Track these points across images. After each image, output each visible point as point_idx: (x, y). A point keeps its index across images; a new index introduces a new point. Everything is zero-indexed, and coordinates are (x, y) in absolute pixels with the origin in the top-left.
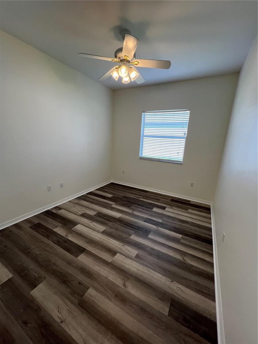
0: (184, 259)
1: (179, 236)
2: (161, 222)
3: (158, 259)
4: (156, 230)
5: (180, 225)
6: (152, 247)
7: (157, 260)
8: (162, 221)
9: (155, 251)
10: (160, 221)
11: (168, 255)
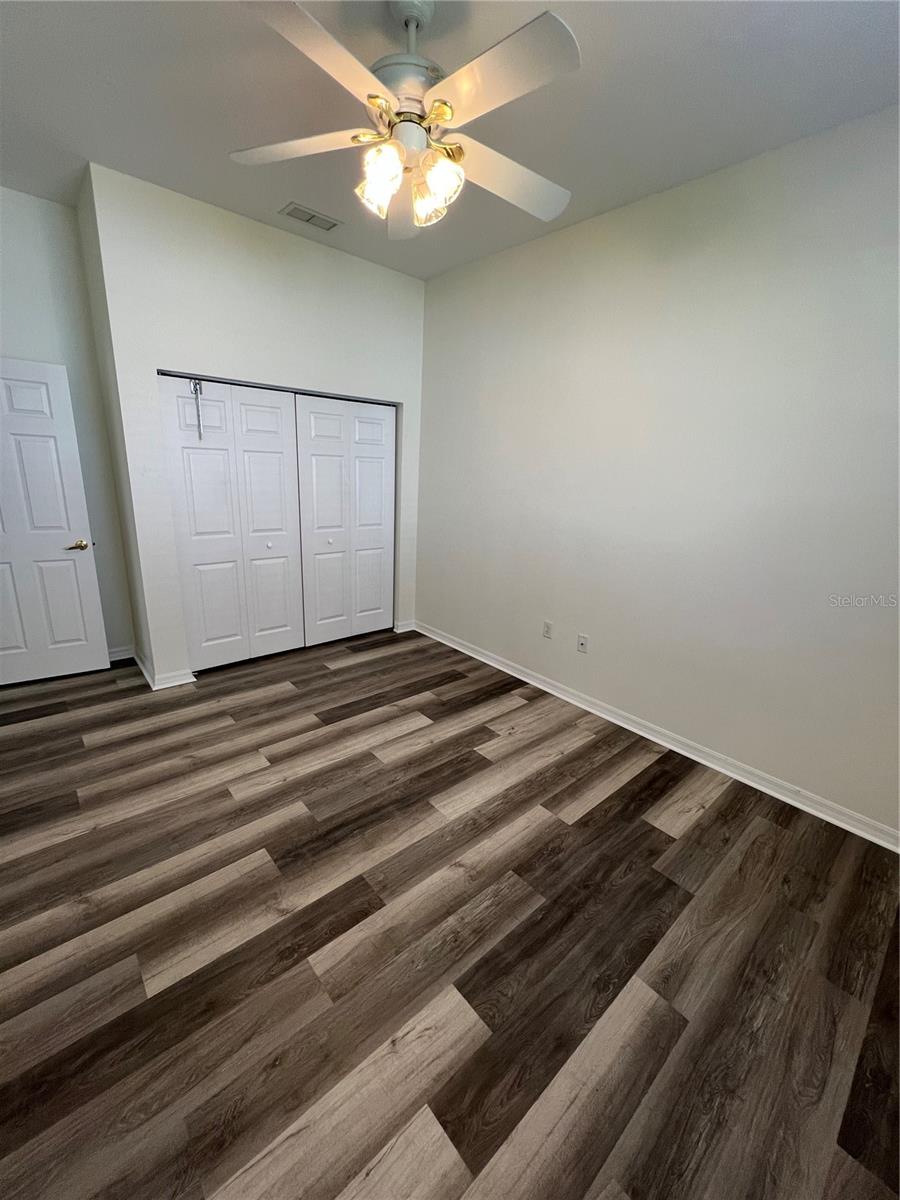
0: (86, 901)
1: (157, 983)
2: (310, 958)
3: (169, 834)
4: (275, 897)
5: (207, 1071)
6: (217, 840)
7: (170, 828)
8: (319, 971)
9: (198, 839)
10: (322, 961)
11: (149, 866)
